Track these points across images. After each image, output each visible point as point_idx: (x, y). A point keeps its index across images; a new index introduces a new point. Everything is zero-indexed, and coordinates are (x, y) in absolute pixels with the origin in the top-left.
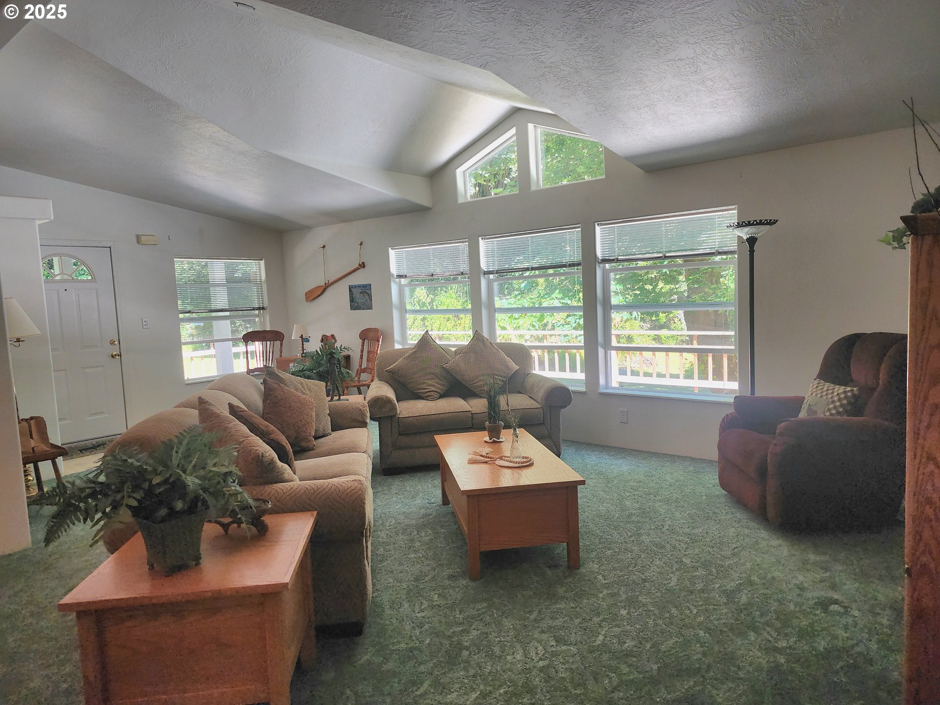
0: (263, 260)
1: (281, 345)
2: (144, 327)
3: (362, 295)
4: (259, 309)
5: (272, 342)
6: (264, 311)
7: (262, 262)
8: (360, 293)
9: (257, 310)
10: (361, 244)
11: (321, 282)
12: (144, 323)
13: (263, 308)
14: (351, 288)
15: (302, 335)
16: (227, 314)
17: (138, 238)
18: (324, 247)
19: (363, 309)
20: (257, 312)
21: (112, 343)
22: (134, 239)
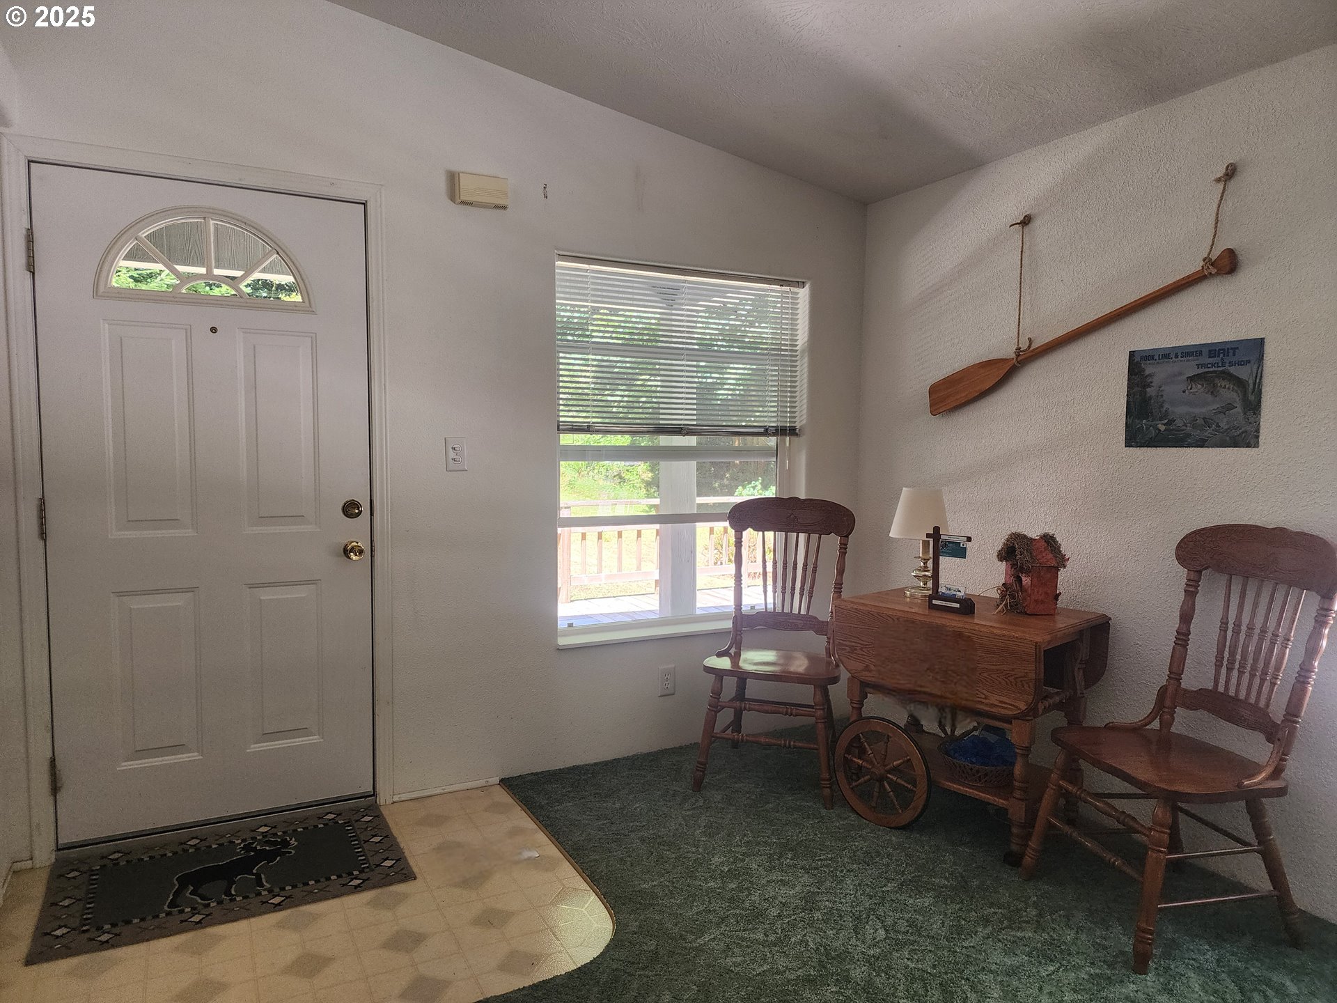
0: (807, 286)
1: (843, 548)
2: (450, 467)
3: (1198, 388)
4: (781, 432)
5: (814, 537)
6: (794, 439)
7: (804, 294)
8: (1192, 379)
9: (774, 434)
10: (1231, 173)
11: (1001, 344)
12: (452, 454)
13: (792, 432)
14: (1138, 364)
15: (937, 529)
16: (692, 441)
17: (453, 179)
18: (1026, 221)
19: (1201, 443)
20: (772, 441)
21: (351, 509)
22: (442, 184)
